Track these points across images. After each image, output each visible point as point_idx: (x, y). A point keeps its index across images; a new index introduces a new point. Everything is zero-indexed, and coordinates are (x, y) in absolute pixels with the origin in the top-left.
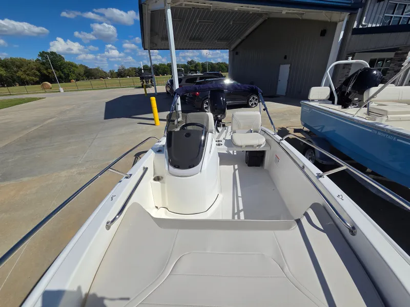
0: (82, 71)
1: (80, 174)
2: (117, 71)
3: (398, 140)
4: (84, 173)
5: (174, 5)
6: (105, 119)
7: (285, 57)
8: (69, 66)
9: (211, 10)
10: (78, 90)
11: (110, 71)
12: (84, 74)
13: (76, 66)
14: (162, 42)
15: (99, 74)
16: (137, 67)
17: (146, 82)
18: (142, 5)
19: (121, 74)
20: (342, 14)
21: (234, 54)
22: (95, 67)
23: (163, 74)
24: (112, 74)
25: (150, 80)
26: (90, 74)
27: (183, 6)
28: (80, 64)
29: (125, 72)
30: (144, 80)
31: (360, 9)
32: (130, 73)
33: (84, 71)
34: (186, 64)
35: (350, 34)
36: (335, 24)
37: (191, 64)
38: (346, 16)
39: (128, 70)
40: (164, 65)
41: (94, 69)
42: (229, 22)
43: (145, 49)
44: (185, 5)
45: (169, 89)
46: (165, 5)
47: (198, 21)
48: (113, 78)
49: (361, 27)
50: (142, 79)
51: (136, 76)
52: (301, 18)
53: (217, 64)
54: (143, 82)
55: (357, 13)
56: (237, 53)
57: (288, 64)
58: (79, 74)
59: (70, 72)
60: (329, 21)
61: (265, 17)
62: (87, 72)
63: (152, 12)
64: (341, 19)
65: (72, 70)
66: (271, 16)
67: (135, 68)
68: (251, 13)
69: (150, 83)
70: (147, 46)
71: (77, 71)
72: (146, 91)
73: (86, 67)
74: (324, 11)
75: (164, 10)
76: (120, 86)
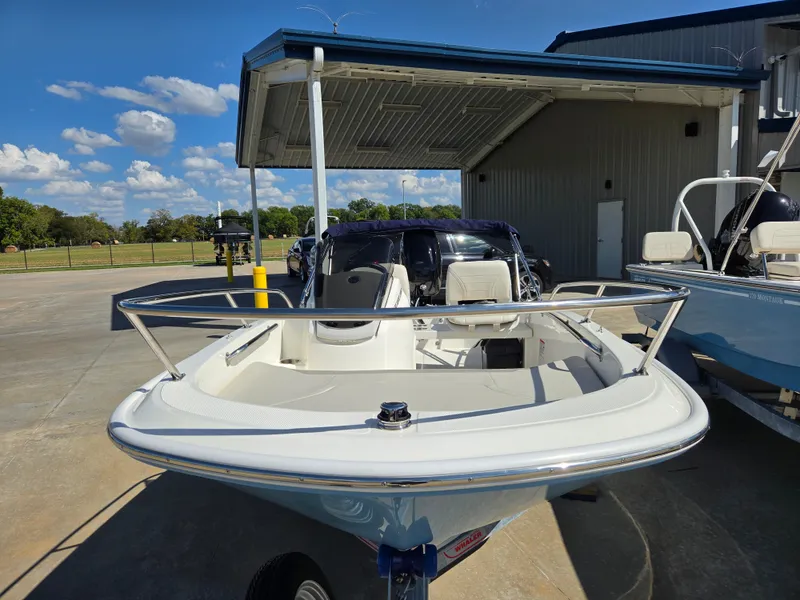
0: (44, 222)
1: (53, 437)
2: (145, 225)
3: (786, 302)
4: (64, 435)
5: (328, 74)
6: (113, 329)
7: (608, 185)
8: (12, 210)
9: (414, 84)
10: (26, 271)
11: (125, 225)
12: (49, 230)
13: (30, 211)
14: (289, 150)
15: (92, 233)
16: (206, 216)
17: (231, 248)
18: (249, 73)
19: (156, 233)
20: (725, 92)
21: (475, 178)
22: (83, 214)
23: (279, 236)
24: (128, 233)
25: (241, 246)
26: (64, 232)
27: (349, 75)
28: (42, 204)
29: (170, 227)
30: (225, 246)
31: (763, 83)
32: (182, 230)
33: (50, 224)
34: (347, 209)
35: (755, 131)
36: (715, 111)
37: (359, 210)
38: (735, 95)
39: (180, 223)
40: (283, 211)
41: (82, 219)
42: (460, 107)
43: (240, 166)
44: (353, 74)
45: (296, 265)
46: (309, 74)
47: (381, 107)
48: (130, 242)
49: (776, 117)
50: (219, 241)
51: (199, 238)
52: (631, 100)
53: (434, 209)
54: (222, 249)
55: (759, 89)
56: (482, 178)
57: (616, 199)
58: (34, 232)
59: (11, 224)
60: (699, 104)
61: (549, 98)
62: (56, 227)
63: (270, 86)
64: (726, 100)
65: (16, 220)
66: (562, 96)
67: (199, 218)
68: (509, 89)
69: (240, 254)
70: (247, 158)
71: (29, 222)
72: (230, 271)
73: (58, 214)
74: (681, 86)
75: (306, 83)
76: (153, 262)
